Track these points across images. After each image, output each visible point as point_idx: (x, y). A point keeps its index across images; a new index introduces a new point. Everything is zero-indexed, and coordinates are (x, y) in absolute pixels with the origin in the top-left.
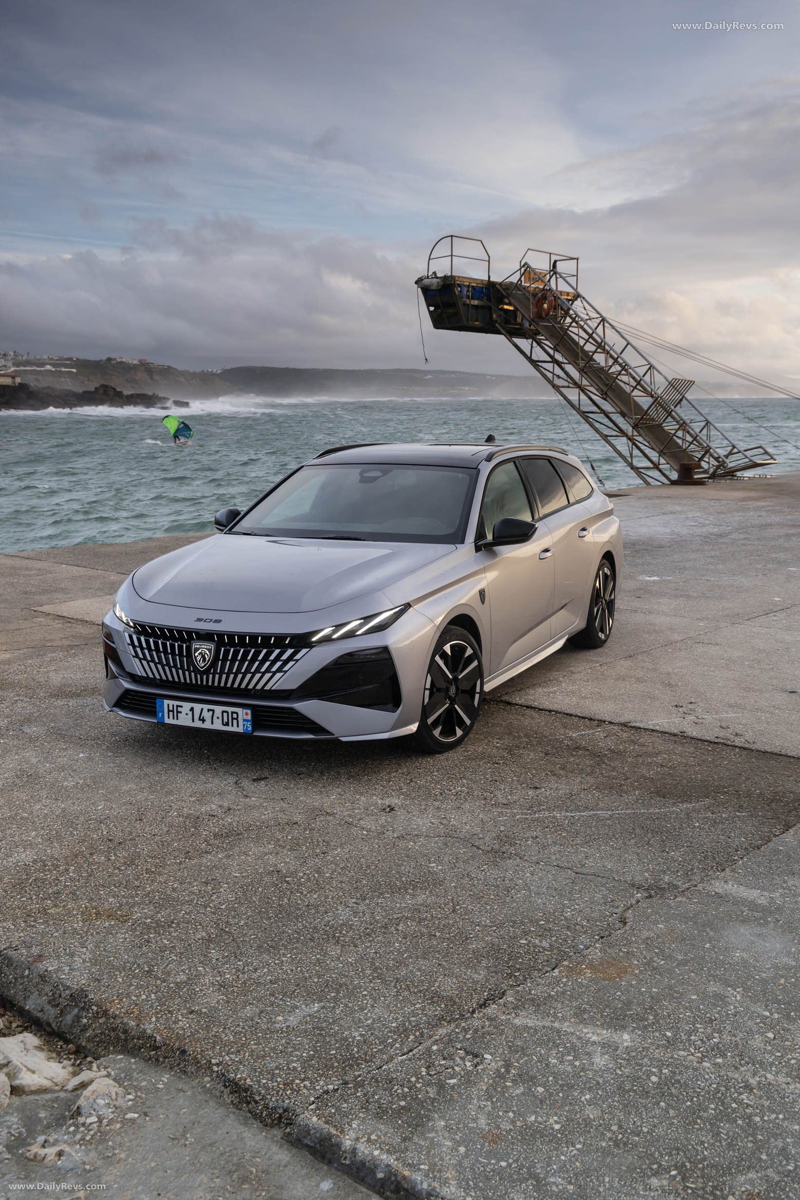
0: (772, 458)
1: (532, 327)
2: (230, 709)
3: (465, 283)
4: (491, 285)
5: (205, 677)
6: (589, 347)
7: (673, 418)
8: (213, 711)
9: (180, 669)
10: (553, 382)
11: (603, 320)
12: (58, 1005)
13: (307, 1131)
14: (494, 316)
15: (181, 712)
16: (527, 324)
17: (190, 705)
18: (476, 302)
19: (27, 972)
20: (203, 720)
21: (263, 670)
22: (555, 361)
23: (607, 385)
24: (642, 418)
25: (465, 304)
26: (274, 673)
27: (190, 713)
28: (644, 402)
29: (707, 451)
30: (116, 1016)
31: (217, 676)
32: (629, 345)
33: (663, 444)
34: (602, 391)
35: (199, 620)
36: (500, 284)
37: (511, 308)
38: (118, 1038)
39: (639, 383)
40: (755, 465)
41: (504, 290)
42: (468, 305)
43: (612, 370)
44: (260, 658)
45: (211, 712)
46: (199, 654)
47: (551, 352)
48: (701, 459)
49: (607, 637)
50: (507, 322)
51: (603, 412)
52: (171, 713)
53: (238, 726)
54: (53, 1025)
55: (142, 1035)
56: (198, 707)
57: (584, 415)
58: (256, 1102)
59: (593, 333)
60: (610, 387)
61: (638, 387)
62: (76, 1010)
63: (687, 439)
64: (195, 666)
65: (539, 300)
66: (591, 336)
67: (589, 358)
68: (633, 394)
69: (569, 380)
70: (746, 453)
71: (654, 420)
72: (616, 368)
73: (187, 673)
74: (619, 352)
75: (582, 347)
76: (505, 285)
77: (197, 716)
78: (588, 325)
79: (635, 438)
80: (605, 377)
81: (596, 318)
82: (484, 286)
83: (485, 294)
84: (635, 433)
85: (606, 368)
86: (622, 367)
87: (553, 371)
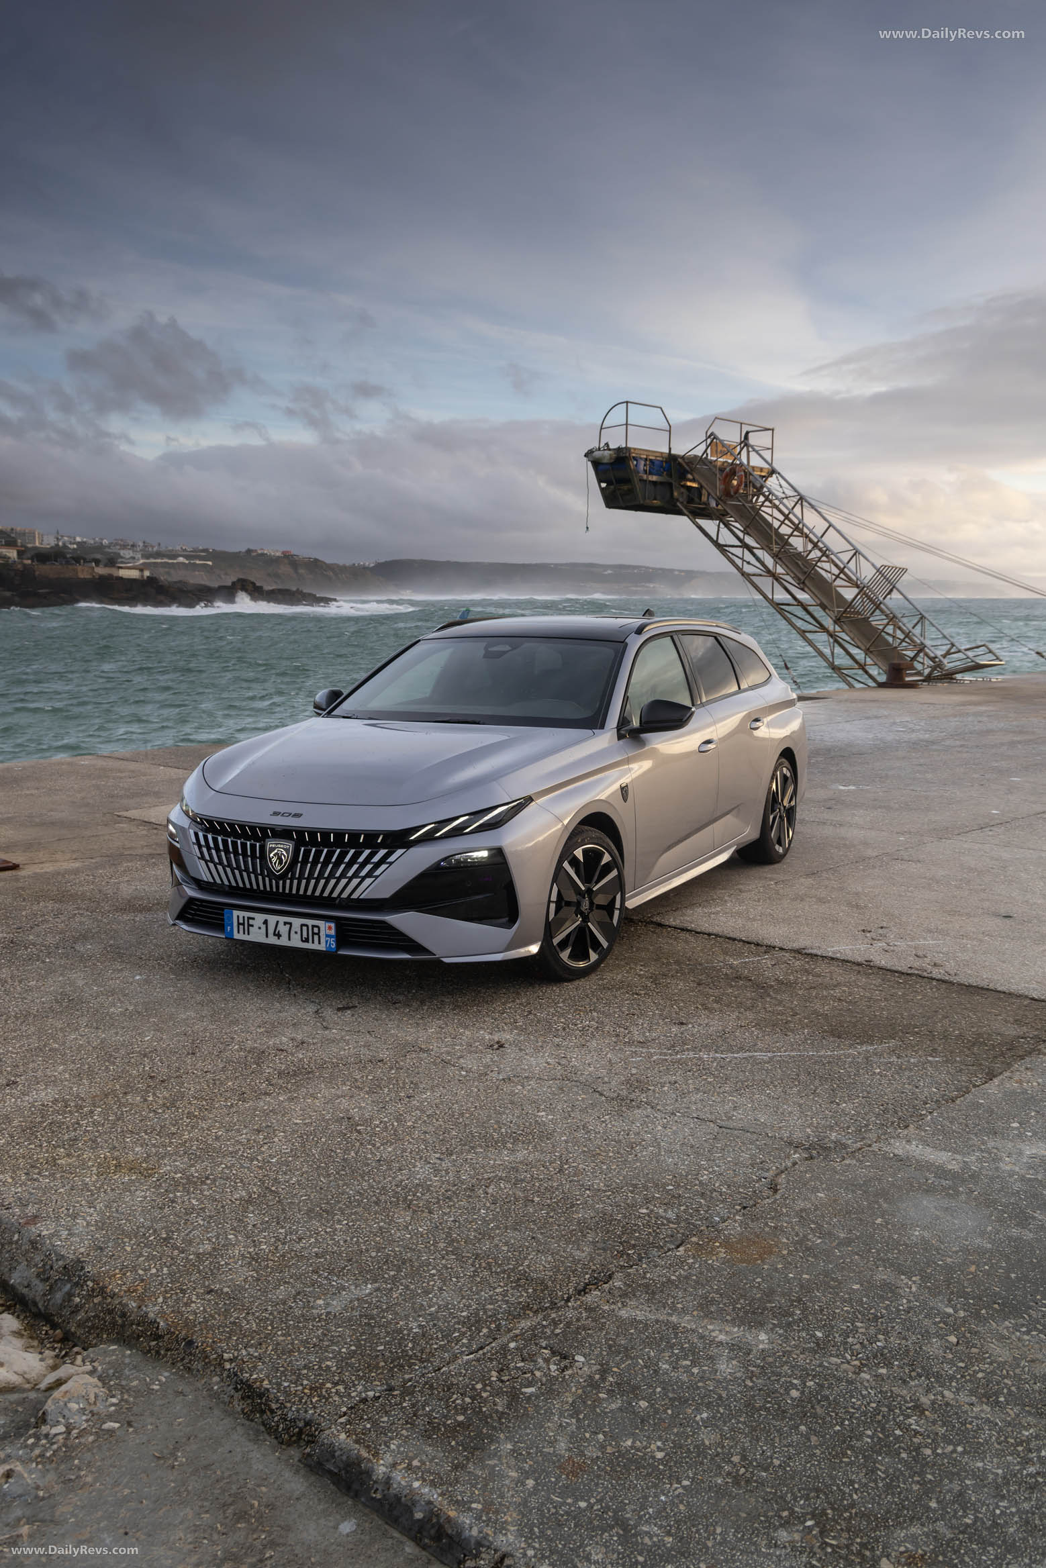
0: (998, 659)
1: (720, 507)
2: (310, 922)
3: (642, 456)
4: (672, 459)
5: (281, 883)
6: (785, 531)
7: (882, 611)
8: (290, 924)
9: (253, 873)
10: (742, 569)
11: (802, 499)
12: (48, 1279)
13: (330, 1451)
14: (676, 494)
15: (252, 926)
16: (713, 504)
17: (263, 917)
18: (654, 478)
19: (16, 1237)
20: (279, 936)
21: (350, 874)
22: (745, 546)
23: (806, 574)
24: (845, 610)
25: (641, 480)
26: (363, 879)
27: (263, 927)
28: (849, 594)
29: (921, 649)
30: (114, 1294)
31: (295, 882)
32: (831, 528)
33: (869, 640)
34: (799, 579)
35: (276, 814)
36: (683, 457)
37: (695, 485)
38: (114, 1323)
39: (842, 571)
40: (978, 667)
42: (645, 481)
43: (811, 556)
44: (347, 860)
45: (288, 926)
46: (275, 854)
47: (741, 535)
48: (913, 659)
49: (787, 851)
50: (690, 501)
51: (800, 603)
52: (241, 927)
53: (319, 943)
54: (40, 1305)
55: (144, 1321)
56: (273, 919)
57: (778, 607)
58: (272, 1411)
59: (790, 513)
60: (809, 576)
61: (842, 576)
62: (68, 1286)
63: (898, 636)
64: (269, 870)
65: (727, 475)
66: (787, 517)
67: (784, 541)
68: (835, 583)
69: (761, 567)
70: (967, 652)
71: (860, 614)
72: (816, 554)
73: (260, 877)
74: (820, 535)
75: (777, 530)
76: (688, 458)
77: (271, 931)
78: (783, 504)
79: (837, 634)
80: (802, 564)
81: (794, 497)
82: (664, 459)
83: (664, 469)
84: (837, 629)
85: (805, 553)
86: (822, 552)
87: (744, 558)
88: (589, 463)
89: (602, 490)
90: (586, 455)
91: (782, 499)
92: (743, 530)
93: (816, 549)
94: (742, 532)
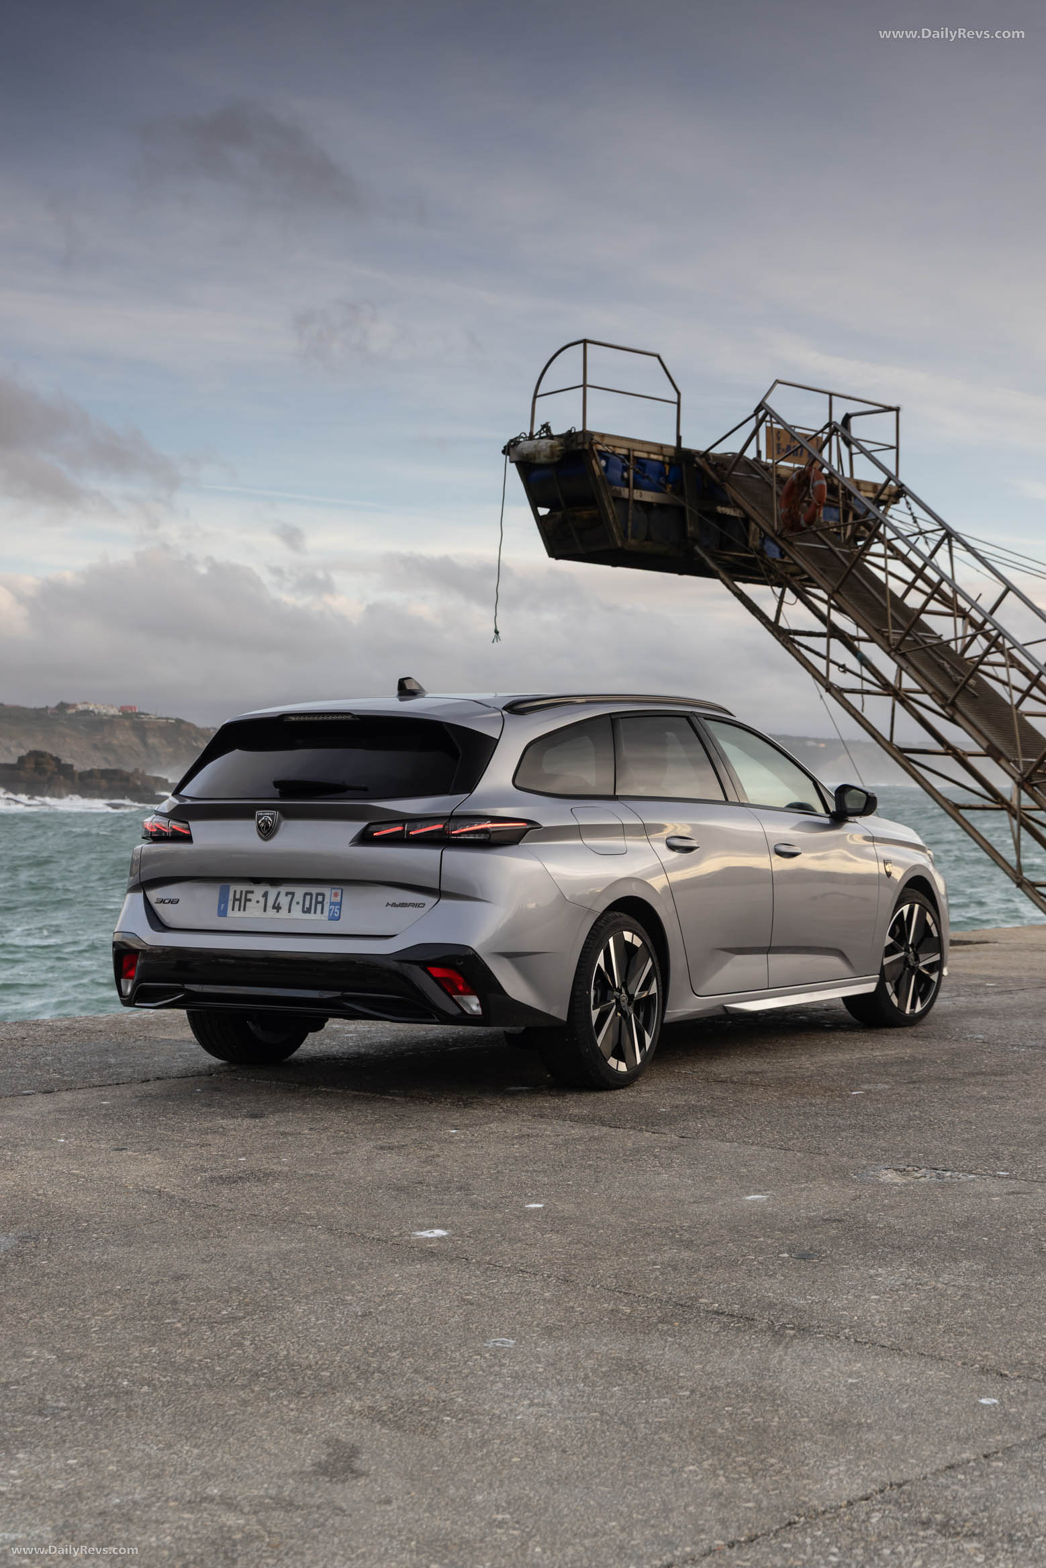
1: (786, 558)
3: (618, 451)
4: (682, 458)
6: (914, 600)
10: (827, 679)
11: (950, 536)
14: (690, 529)
16: (772, 552)
18: (648, 496)
22: (834, 632)
23: (956, 684)
25: (617, 499)
32: (1010, 593)
34: (944, 697)
36: (705, 455)
37: (733, 512)
39: (1035, 681)
41: (714, 467)
42: (627, 501)
43: (971, 651)
47: (825, 609)
50: (724, 543)
51: (950, 750)
57: (903, 756)
59: (925, 566)
60: (963, 689)
61: (1035, 691)
66: (919, 573)
67: (913, 619)
68: (1023, 708)
69: (867, 674)
72: (978, 647)
74: (988, 609)
75: (898, 602)
76: (716, 457)
78: (912, 547)
79: (1027, 812)
80: (952, 667)
81: (932, 531)
82: (667, 459)
83: (666, 478)
84: (1027, 801)
85: (957, 646)
86: (994, 643)
87: (832, 657)
88: (513, 468)
89: (540, 520)
90: (503, 452)
91: (913, 539)
92: (832, 602)
93: (980, 637)
94: (830, 606)
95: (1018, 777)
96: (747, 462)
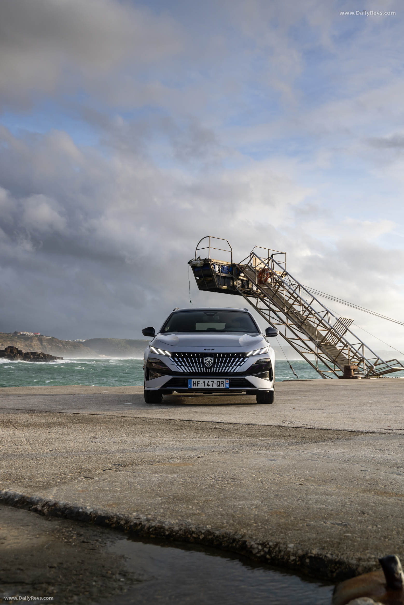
0: (402, 366)
1: (258, 290)
2: (220, 380)
3: (217, 264)
4: (233, 265)
5: (210, 369)
6: (291, 302)
7: (342, 342)
8: (213, 381)
9: (199, 367)
10: (269, 321)
11: (299, 285)
14: (235, 283)
15: (199, 383)
16: (255, 288)
17: (203, 380)
18: (224, 275)
20: (209, 385)
21: (233, 365)
22: (271, 309)
23: (301, 322)
24: (322, 342)
25: (217, 275)
26: (237, 366)
27: (203, 384)
28: (324, 333)
29: (362, 361)
31: (215, 369)
32: (314, 300)
34: (299, 325)
35: (206, 350)
36: (238, 265)
37: (245, 279)
39: (321, 322)
40: (393, 371)
41: (240, 267)
42: (219, 276)
43: (305, 314)
44: (232, 361)
45: (212, 382)
46: (207, 361)
48: (359, 366)
50: (243, 287)
51: (300, 339)
52: (195, 384)
53: (223, 386)
56: (206, 381)
57: (289, 340)
59: (293, 293)
60: (303, 323)
61: (321, 324)
63: (350, 355)
64: (205, 366)
65: (261, 273)
66: (292, 295)
67: (290, 307)
68: (317, 328)
69: (280, 319)
70: (387, 363)
71: (330, 343)
72: (307, 313)
73: (202, 369)
74: (309, 304)
75: (287, 302)
76: (241, 265)
77: (206, 384)
78: (290, 288)
79: (320, 354)
80: (300, 318)
81: (295, 284)
82: (229, 266)
83: (229, 270)
84: (319, 351)
85: (301, 313)
86: (310, 313)
87: (271, 316)
88: (190, 267)
89: (197, 280)
90: (188, 263)
91: (290, 286)
92: (271, 302)
93: (307, 311)
94: (270, 303)
95: (317, 345)
96: (249, 267)
